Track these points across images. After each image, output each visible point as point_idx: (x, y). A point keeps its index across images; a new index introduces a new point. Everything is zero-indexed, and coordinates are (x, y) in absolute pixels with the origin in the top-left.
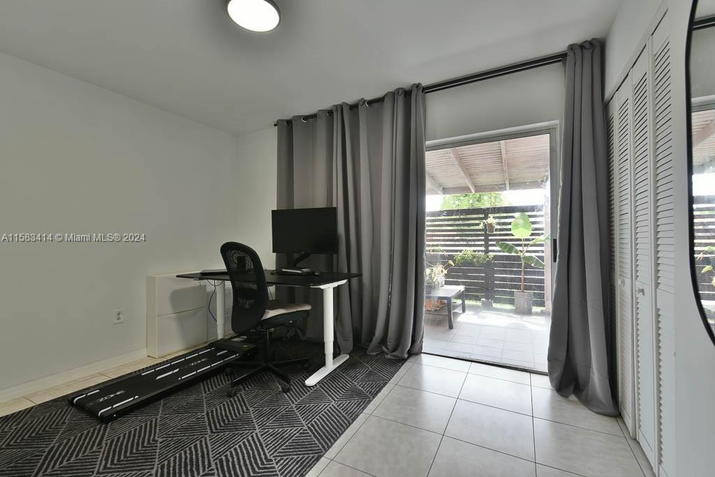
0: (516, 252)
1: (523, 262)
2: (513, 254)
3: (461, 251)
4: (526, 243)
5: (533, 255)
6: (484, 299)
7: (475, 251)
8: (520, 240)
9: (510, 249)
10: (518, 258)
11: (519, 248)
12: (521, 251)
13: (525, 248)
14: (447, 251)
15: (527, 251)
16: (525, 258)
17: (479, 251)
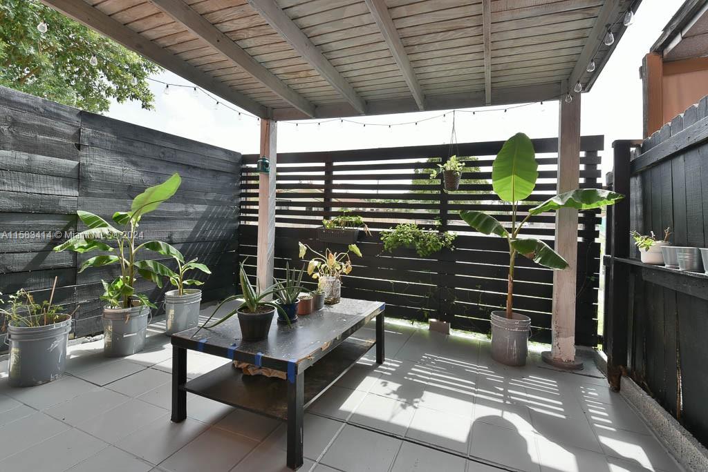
0: (499, 230)
1: (512, 253)
2: (492, 235)
3: (394, 226)
4: (519, 213)
5: (538, 238)
6: (434, 320)
7: (420, 227)
8: (508, 208)
9: (486, 225)
10: (503, 243)
11: (506, 225)
12: (510, 230)
13: (517, 225)
14: (370, 225)
15: (522, 231)
16: (519, 244)
17: (427, 227)
